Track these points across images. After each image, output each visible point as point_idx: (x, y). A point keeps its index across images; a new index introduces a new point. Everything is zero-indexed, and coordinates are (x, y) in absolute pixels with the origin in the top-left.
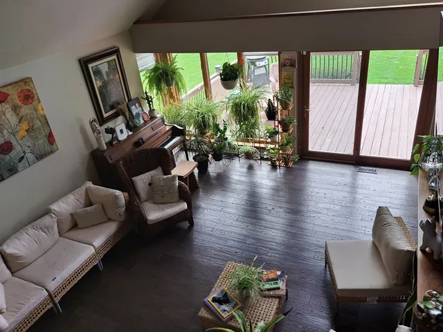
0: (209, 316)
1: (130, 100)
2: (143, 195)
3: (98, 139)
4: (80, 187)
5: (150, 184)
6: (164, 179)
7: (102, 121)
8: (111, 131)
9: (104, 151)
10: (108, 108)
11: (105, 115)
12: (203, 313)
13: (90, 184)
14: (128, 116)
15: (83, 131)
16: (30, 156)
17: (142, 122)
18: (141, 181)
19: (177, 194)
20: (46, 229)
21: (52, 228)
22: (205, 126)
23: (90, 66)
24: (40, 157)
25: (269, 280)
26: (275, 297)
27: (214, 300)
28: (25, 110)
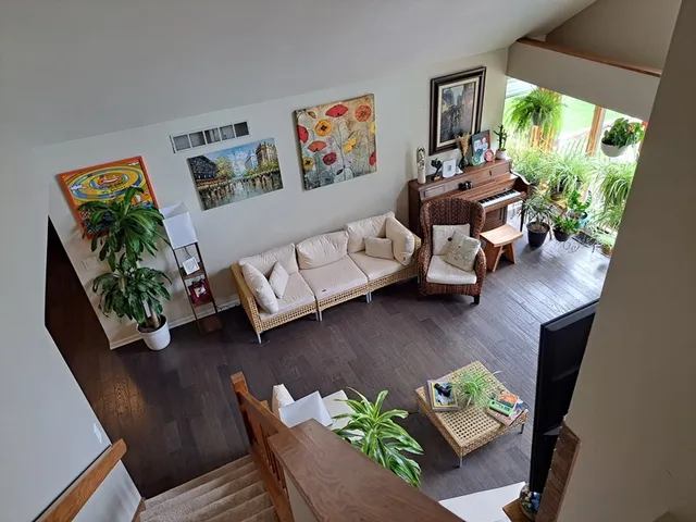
0: (424, 398)
1: (478, 131)
2: (438, 248)
3: (420, 170)
4: (382, 214)
5: (450, 239)
6: (465, 241)
7: (433, 150)
8: (437, 165)
9: (421, 185)
10: (446, 136)
11: (439, 145)
12: (421, 391)
13: (392, 216)
14: (465, 151)
15: (408, 156)
16: (348, 171)
17: (482, 160)
18: (441, 232)
19: (471, 263)
20: (337, 244)
21: (342, 244)
22: (561, 189)
23: (441, 88)
24: (356, 174)
25: (503, 402)
26: (498, 421)
27: (436, 386)
28: (358, 126)
